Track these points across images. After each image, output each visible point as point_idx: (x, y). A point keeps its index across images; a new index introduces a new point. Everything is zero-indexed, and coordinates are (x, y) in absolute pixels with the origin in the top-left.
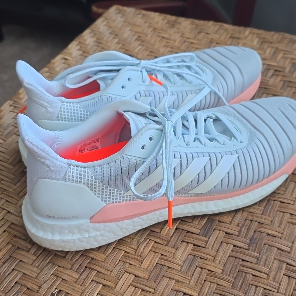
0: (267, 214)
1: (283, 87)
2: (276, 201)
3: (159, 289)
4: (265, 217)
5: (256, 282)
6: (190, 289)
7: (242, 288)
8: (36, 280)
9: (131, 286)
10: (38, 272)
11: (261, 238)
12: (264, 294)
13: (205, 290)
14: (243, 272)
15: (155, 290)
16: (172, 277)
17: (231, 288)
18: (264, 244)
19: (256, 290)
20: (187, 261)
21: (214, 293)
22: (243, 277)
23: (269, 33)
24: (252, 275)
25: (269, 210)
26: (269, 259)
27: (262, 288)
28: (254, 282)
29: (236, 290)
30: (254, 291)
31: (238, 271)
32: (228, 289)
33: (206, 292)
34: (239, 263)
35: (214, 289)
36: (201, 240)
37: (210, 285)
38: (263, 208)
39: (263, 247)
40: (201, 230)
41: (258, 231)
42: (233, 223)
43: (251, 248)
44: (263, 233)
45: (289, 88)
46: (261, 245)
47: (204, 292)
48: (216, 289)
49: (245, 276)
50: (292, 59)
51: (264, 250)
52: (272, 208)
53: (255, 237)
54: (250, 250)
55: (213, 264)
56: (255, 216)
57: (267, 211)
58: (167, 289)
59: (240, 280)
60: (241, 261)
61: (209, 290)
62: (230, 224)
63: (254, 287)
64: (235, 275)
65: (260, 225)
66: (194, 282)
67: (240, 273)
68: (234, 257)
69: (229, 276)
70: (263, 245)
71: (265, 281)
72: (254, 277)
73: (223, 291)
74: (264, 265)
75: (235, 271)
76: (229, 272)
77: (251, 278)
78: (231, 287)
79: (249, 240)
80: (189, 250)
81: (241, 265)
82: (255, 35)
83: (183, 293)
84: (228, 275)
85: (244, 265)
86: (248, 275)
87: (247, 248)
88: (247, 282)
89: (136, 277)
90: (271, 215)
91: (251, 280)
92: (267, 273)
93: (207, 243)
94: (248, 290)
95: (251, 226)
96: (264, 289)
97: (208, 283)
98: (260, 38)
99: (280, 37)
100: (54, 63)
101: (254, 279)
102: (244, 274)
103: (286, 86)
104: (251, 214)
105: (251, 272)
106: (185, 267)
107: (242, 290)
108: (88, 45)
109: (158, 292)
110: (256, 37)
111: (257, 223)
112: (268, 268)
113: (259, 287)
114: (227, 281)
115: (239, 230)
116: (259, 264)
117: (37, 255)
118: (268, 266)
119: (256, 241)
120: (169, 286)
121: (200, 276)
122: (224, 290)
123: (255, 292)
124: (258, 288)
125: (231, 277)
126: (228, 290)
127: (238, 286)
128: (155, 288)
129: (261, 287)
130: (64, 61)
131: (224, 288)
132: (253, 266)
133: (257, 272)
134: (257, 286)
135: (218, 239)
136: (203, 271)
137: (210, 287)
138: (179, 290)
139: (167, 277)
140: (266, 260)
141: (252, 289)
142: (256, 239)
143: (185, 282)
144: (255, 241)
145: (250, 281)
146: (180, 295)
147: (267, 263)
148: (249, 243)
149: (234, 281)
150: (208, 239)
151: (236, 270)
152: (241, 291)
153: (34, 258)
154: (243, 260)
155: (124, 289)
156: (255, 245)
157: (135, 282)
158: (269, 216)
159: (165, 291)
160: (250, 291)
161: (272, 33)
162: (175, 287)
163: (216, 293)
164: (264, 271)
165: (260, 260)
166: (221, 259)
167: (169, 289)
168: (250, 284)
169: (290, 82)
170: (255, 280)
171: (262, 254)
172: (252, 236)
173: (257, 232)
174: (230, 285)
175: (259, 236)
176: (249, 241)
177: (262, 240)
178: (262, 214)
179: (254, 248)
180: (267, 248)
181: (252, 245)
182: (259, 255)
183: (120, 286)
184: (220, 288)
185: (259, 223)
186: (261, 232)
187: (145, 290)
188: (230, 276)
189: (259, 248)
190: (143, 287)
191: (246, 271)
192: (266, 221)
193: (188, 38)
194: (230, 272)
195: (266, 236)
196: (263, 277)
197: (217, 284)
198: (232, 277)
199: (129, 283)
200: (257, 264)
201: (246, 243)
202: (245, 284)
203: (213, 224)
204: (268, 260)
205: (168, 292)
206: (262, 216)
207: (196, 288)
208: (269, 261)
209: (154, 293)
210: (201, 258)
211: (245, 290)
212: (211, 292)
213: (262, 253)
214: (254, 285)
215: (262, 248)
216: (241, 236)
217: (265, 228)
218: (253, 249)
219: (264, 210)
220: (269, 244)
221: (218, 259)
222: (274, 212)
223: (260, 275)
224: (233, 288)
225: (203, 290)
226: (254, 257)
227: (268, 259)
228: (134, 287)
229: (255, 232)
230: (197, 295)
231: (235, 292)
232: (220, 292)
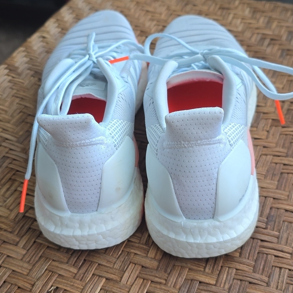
0: (282, 189)
1: (281, 56)
2: (290, 174)
3: (171, 280)
4: (280, 192)
5: (279, 264)
6: (206, 277)
7: (264, 272)
8: (28, 277)
9: (138, 278)
10: (30, 268)
11: (279, 215)
12: (290, 276)
13: (223, 277)
14: (263, 253)
15: (166, 280)
17: (253, 272)
18: (283, 221)
19: (280, 272)
21: (234, 279)
22: (265, 258)
23: (259, 2)
24: (274, 256)
25: (284, 184)
26: (291, 237)
27: (287, 270)
28: (277, 263)
29: (258, 274)
30: (278, 273)
31: (258, 253)
32: (249, 273)
33: (224, 279)
34: (258, 244)
35: (233, 275)
37: (228, 270)
38: (276, 183)
39: (282, 224)
41: (275, 208)
43: (269, 227)
44: (281, 209)
45: (288, 57)
46: (279, 222)
47: (222, 279)
48: (235, 275)
49: (267, 258)
50: (288, 27)
51: (284, 227)
52: (286, 182)
53: (272, 214)
54: (268, 229)
56: (269, 192)
57: (282, 185)
58: (180, 278)
59: (261, 263)
60: (259, 241)
61: (227, 276)
63: (277, 270)
64: (255, 258)
65: (276, 201)
67: (261, 255)
69: (248, 259)
70: (282, 222)
71: (289, 262)
72: (277, 258)
73: (243, 276)
74: (285, 244)
75: (254, 253)
76: (247, 255)
77: (273, 259)
78: (252, 271)
79: (265, 217)
81: (261, 247)
82: (246, 5)
83: (198, 282)
84: (247, 257)
85: (264, 246)
86: (269, 256)
87: (264, 227)
88: (270, 264)
89: (143, 268)
90: (287, 189)
91: (274, 262)
92: (291, 252)
94: (271, 273)
95: (266, 202)
96: (290, 270)
97: (226, 269)
98: (251, 8)
99: (272, 6)
100: (30, 42)
101: (277, 260)
102: (265, 255)
103: (284, 55)
104: (264, 190)
105: (272, 253)
108: (66, 22)
109: (170, 283)
110: (247, 8)
111: (272, 199)
112: (291, 246)
113: (283, 268)
114: (247, 265)
116: (280, 243)
117: (28, 249)
118: (290, 245)
119: (274, 218)
120: (182, 275)
122: (245, 275)
123: (280, 275)
124: (283, 270)
125: (250, 260)
126: (250, 275)
127: (259, 269)
128: (166, 278)
129: (286, 268)
130: (41, 39)
131: (244, 272)
132: (274, 246)
133: (279, 252)
134: (281, 268)
137: (228, 272)
138: (194, 278)
139: (179, 265)
140: (287, 239)
141: (275, 272)
142: (273, 216)
143: (200, 269)
144: (273, 219)
145: (272, 262)
146: (195, 283)
147: (289, 242)
148: (267, 222)
149: (254, 264)
151: (255, 251)
152: (263, 275)
153: (24, 252)
154: (262, 241)
155: (131, 281)
156: (273, 223)
157: (143, 274)
158: (284, 190)
159: (178, 281)
160: (274, 274)
161: (263, 2)
162: (188, 275)
163: (236, 279)
164: (286, 251)
165: (281, 239)
167: (183, 278)
168: (273, 266)
169: (288, 50)
170: (278, 261)
171: (283, 232)
172: (269, 214)
173: (274, 209)
174: (250, 269)
175: (276, 213)
176: (266, 220)
177: (280, 217)
178: (277, 188)
179: (272, 226)
180: (287, 226)
181: (270, 223)
182: (278, 233)
183: (126, 279)
184: (240, 273)
185: (274, 198)
186: (278, 209)
187: (155, 281)
188: (250, 259)
189: (278, 226)
190: (152, 278)
191: (267, 252)
192: (282, 196)
193: (174, 11)
194: (249, 255)
195: (283, 212)
196: (286, 257)
197: (237, 269)
198: (251, 259)
199: (136, 275)
200: (278, 243)
201: (262, 221)
202: (267, 267)
204: (290, 238)
205: (182, 282)
206: (277, 191)
207: (213, 275)
208: (291, 240)
209: (165, 284)
211: (268, 272)
212: (230, 278)
213: (282, 230)
214: (278, 267)
215: (281, 226)
217: (282, 204)
218: (272, 228)
219: (278, 184)
220: (289, 220)
222: (289, 186)
223: (283, 255)
224: (254, 271)
225: (221, 276)
226: (274, 236)
227: (290, 237)
228: (142, 278)
229: (271, 208)
230: (214, 282)
231: (257, 276)
232: (241, 278)
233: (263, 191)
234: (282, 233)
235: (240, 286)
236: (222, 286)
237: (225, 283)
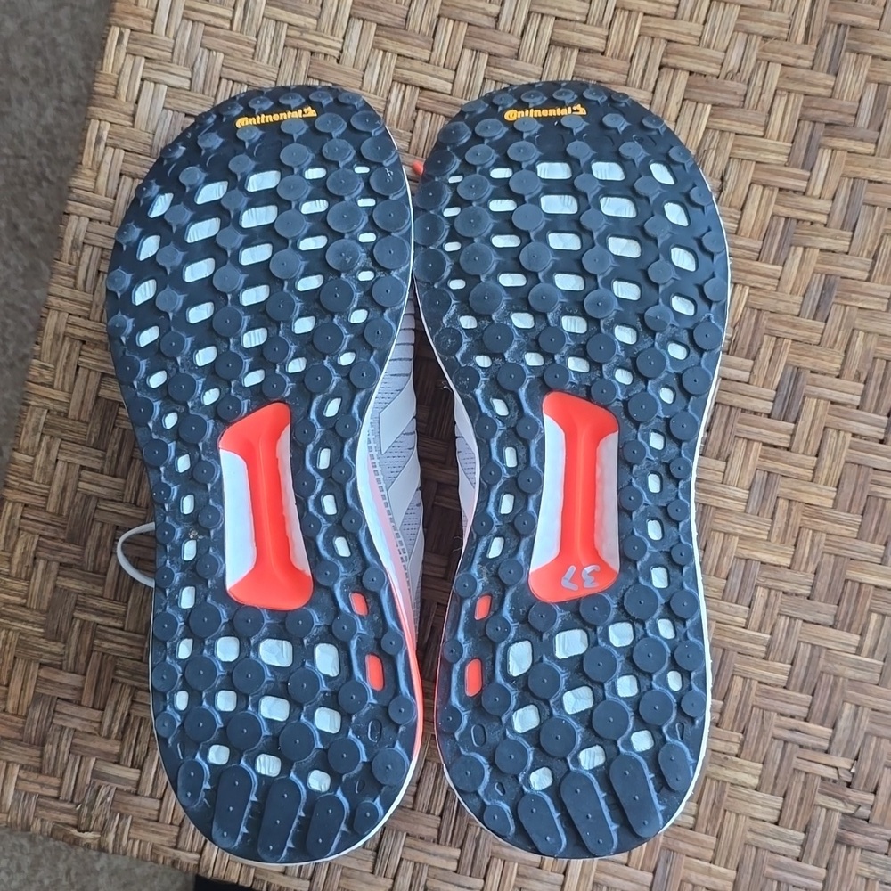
3: (710, 562)
6: (773, 553)
7: (878, 535)
13: (804, 550)
14: (878, 498)
16: (731, 530)
17: (857, 539)
20: (756, 489)
21: (823, 553)
22: (879, 508)
29: (867, 541)
31: (868, 497)
33: (806, 555)
34: (868, 478)
35: (822, 545)
36: (778, 431)
37: (813, 536)
40: (774, 401)
42: (846, 372)
47: (803, 556)
48: (825, 545)
49: (884, 506)
55: (814, 490)
58: (725, 557)
59: (873, 519)
60: (871, 470)
61: (811, 548)
62: (838, 377)
64: (862, 508)
66: (778, 537)
68: (855, 464)
69: (849, 512)
73: (840, 547)
75: (861, 498)
76: (848, 503)
78: (855, 536)
79: (885, 415)
80: (754, 459)
81: (873, 483)
83: (759, 564)
84: (847, 509)
87: (881, 437)
93: (793, 435)
97: (808, 534)
102: (881, 501)
104: (885, 340)
106: (753, 503)
107: (880, 538)
115: (860, 392)
120: (729, 552)
121: (788, 520)
122: (842, 545)
125: (853, 514)
126: (851, 544)
127: (869, 531)
131: (843, 540)
135: (817, 422)
136: (794, 508)
137: (812, 541)
138: (751, 557)
139: (720, 532)
143: (759, 537)
146: (754, 567)
148: (887, 425)
149: (860, 521)
150: (793, 425)
151: (862, 495)
152: (876, 542)
154: (876, 468)
159: (722, 565)
162: (740, 550)
163: (826, 554)
166: (828, 475)
167: (730, 557)
174: (853, 533)
176: (885, 420)
184: (834, 541)
188: (852, 512)
191: (884, 496)
194: (851, 503)
197: (828, 534)
198: (855, 513)
201: (879, 424)
203: (800, 383)
207: (785, 549)
210: (784, 477)
212: (817, 552)
216: (867, 408)
221: (823, 473)
224: (860, 537)
225: (800, 550)
230: (788, 562)
231: (866, 545)
232: (836, 551)
235: (835, 567)
236: (802, 568)
237: (807, 563)
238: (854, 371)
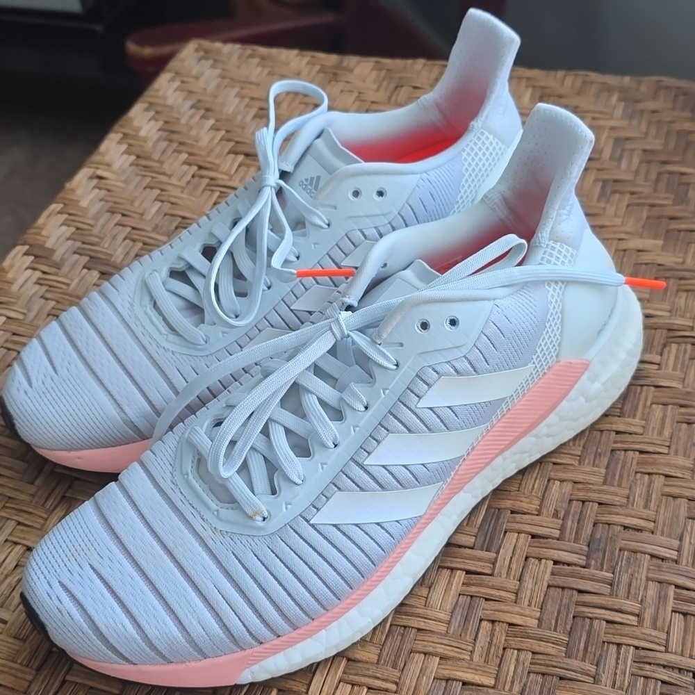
0: (616, 484)
1: (602, 195)
2: (629, 452)
3: (408, 682)
4: (612, 489)
5: (616, 636)
6: (475, 672)
7: (588, 654)
9: (342, 684)
11: (611, 538)
12: (637, 660)
13: (508, 670)
14: (584, 618)
15: (397, 684)
16: (431, 650)
17: (565, 657)
18: (620, 550)
19: (618, 653)
20: (459, 612)
21: (529, 672)
22: (587, 627)
23: (552, 73)
24: (605, 622)
25: (618, 473)
26: (637, 582)
27: (632, 648)
28: (611, 636)
29: (576, 659)
30: (615, 656)
31: (574, 617)
32: (559, 660)
33: (511, 673)
34: (573, 599)
35: (527, 664)
36: (480, 560)
37: (518, 655)
38: (603, 471)
39: (619, 556)
40: (476, 537)
41: (603, 523)
42: (544, 511)
43: (593, 562)
44: (614, 524)
45: (617, 196)
46: (613, 553)
47: (507, 674)
48: (531, 664)
49: (591, 625)
50: (612, 129)
51: (622, 562)
52: (622, 467)
53: (598, 536)
54: (592, 568)
55: (517, 609)
56: (589, 490)
57: (615, 475)
58: (424, 678)
59: (581, 637)
60: (575, 593)
61: (516, 667)
62: (537, 515)
63: (613, 648)
64: (568, 627)
65: (604, 508)
66: (481, 656)
67: (579, 621)
68: (559, 587)
69: (555, 630)
70: (617, 551)
71: (635, 631)
72: (611, 626)
73: (547, 666)
74: (626, 595)
75: (566, 618)
76: (553, 622)
77: (603, 631)
78: (564, 655)
79: (585, 544)
80: (457, 584)
81: (578, 604)
82: (524, 83)
83: (461, 683)
84: (553, 628)
85: (584, 602)
86: (596, 622)
87: (583, 563)
88: (597, 639)
89: (350, 662)
90: (624, 483)
91: (605, 633)
92: (637, 612)
93: (494, 563)
94: (601, 655)
95: (584, 512)
96: (637, 648)
97: (513, 653)
98: (534, 87)
99: (579, 81)
100: (73, 191)
101: (611, 628)
102: (588, 621)
103: (609, 193)
104: (580, 486)
105: (602, 616)
106: (455, 624)
107: (590, 657)
108: (145, 140)
109: (405, 689)
110: (527, 87)
111: (596, 505)
112: (638, 600)
113: (623, 646)
114: (554, 643)
115: (559, 527)
116: (616, 595)
118: (635, 598)
119: (601, 544)
120: (428, 671)
121: (491, 640)
122: (550, 663)
123: (618, 658)
124: (623, 649)
125: (560, 632)
126: (560, 662)
127: (578, 650)
128: (398, 680)
129: (630, 645)
130: (95, 182)
131: (550, 658)
132: (604, 602)
133: (614, 613)
134: (619, 645)
135: (518, 551)
136: (498, 629)
137: (517, 660)
138: (452, 676)
139: (420, 653)
140: (630, 585)
141: (609, 653)
142: (600, 539)
143: (462, 656)
144: (599, 545)
145: (602, 634)
146: (455, 687)
147: (632, 591)
148: (588, 552)
149: (567, 639)
150: (495, 555)
151: (567, 615)
152: (587, 661)
154: (580, 592)
155: (328, 691)
156: (601, 554)
157: (351, 674)
158: (619, 485)
159: (421, 684)
160: (606, 658)
161: (560, 74)
162: (440, 671)
163: (534, 673)
164: (629, 610)
165: (618, 586)
166: (532, 597)
167: (430, 678)
168: (604, 642)
169: (616, 181)
170: (613, 631)
171: (620, 572)
172: (591, 536)
173: (601, 525)
174: (560, 651)
175: (606, 534)
176: (586, 548)
177: (615, 541)
178: (605, 483)
179: (599, 561)
180: (628, 558)
181: (595, 556)
182: (612, 575)
183: (318, 688)
184: (541, 660)
185: (600, 504)
186: (609, 524)
187: (375, 687)
188: (558, 630)
189: (611, 560)
190: (370, 681)
191: (590, 615)
192: (617, 498)
193: (373, 102)
194: (557, 622)
195: (620, 531)
196: (628, 622)
197: (533, 653)
198: (562, 631)
199: (338, 677)
200: (611, 595)
201: (580, 552)
202: (593, 644)
203: (501, 520)
204: (634, 585)
205: (428, 685)
206: (605, 487)
207: (489, 668)
208: (638, 587)
209: (395, 692)
210: (486, 599)
211: (595, 655)
212: (523, 671)
213: (618, 569)
214: (613, 643)
215: (616, 559)
216: (566, 539)
217: (617, 514)
218: (599, 564)
219: (607, 474)
220: (631, 548)
221: (526, 595)
222: (628, 476)
223: (623, 618)
224: (568, 655)
225: (505, 669)
226: (603, 581)
227: (634, 581)
228: (350, 684)
229: (595, 524)
230: (492, 682)
231: (575, 663)
232: (543, 669)
233: (579, 490)
234: (620, 574)
235: (543, 686)
236: (507, 687)
237: (512, 682)
238: (552, 510)
